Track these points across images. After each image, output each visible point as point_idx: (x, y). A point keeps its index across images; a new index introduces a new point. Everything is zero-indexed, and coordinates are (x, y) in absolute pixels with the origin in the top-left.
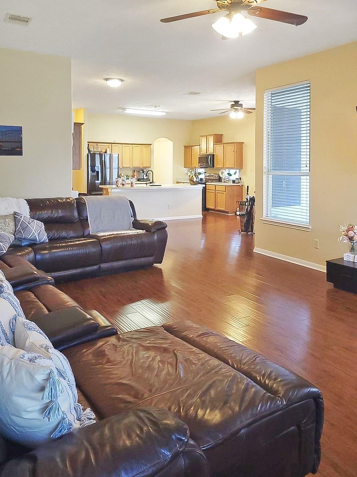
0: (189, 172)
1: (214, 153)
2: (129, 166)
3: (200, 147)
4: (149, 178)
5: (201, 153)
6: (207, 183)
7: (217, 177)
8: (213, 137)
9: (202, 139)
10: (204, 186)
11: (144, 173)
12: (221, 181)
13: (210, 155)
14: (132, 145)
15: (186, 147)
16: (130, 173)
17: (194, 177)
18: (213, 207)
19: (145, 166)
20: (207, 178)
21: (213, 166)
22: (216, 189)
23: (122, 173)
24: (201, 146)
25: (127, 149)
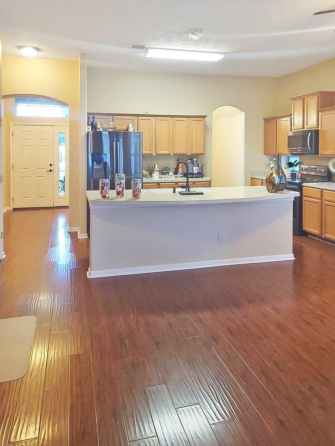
0: (272, 162)
1: (318, 127)
2: (167, 152)
3: (291, 118)
4: (203, 172)
5: (293, 128)
6: (304, 184)
7: (325, 172)
8: (316, 97)
9: (294, 103)
10: (298, 194)
11: (193, 164)
12: (332, 180)
13: (309, 131)
14: (172, 118)
15: (267, 120)
16: (172, 164)
17: (275, 175)
18: (316, 232)
19: (195, 151)
20: (304, 172)
21: (317, 152)
22: (324, 198)
23: (156, 165)
24: (292, 116)
25: (163, 125)
